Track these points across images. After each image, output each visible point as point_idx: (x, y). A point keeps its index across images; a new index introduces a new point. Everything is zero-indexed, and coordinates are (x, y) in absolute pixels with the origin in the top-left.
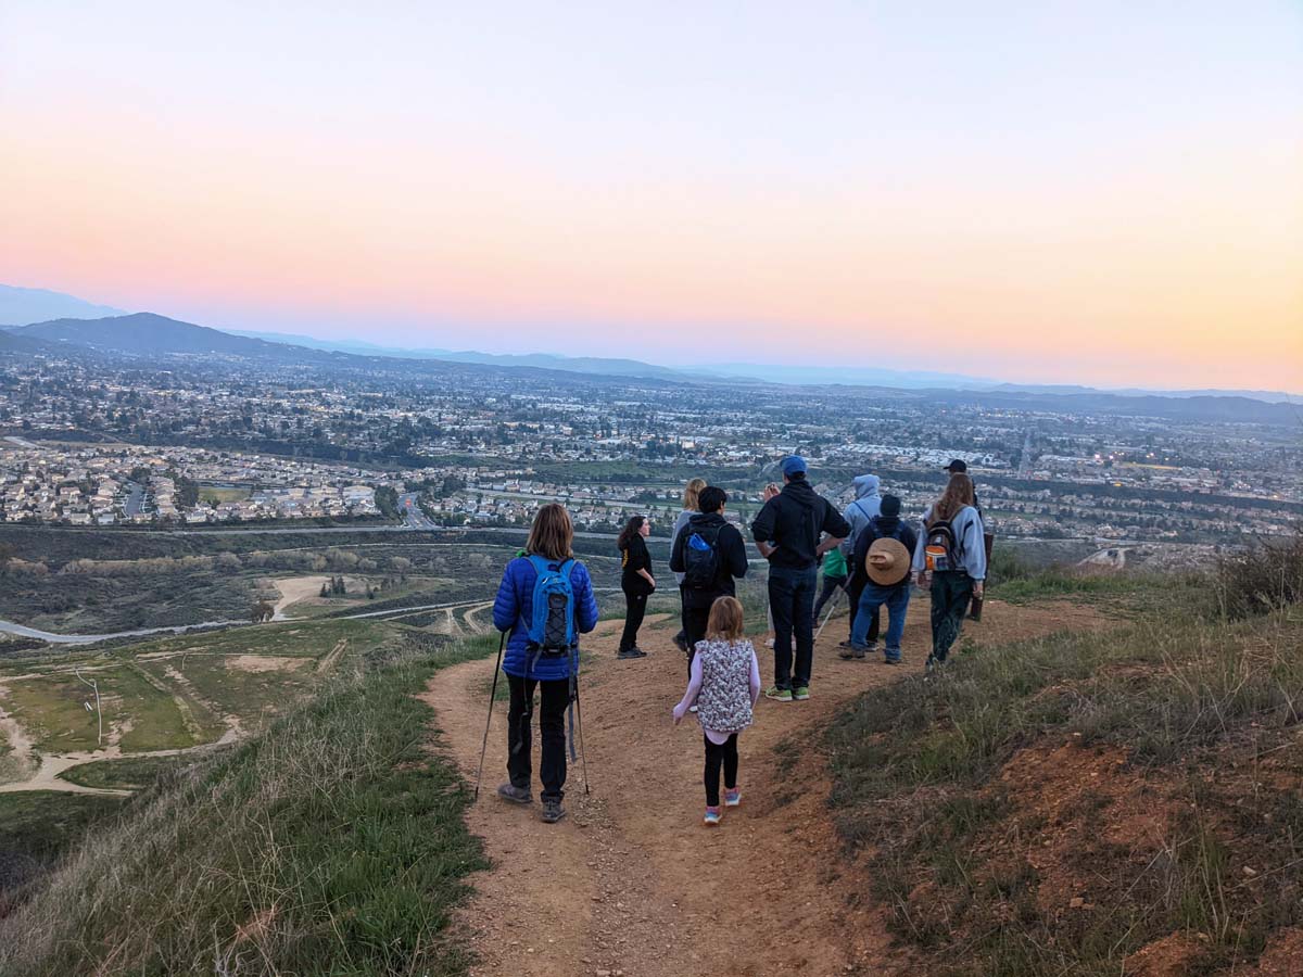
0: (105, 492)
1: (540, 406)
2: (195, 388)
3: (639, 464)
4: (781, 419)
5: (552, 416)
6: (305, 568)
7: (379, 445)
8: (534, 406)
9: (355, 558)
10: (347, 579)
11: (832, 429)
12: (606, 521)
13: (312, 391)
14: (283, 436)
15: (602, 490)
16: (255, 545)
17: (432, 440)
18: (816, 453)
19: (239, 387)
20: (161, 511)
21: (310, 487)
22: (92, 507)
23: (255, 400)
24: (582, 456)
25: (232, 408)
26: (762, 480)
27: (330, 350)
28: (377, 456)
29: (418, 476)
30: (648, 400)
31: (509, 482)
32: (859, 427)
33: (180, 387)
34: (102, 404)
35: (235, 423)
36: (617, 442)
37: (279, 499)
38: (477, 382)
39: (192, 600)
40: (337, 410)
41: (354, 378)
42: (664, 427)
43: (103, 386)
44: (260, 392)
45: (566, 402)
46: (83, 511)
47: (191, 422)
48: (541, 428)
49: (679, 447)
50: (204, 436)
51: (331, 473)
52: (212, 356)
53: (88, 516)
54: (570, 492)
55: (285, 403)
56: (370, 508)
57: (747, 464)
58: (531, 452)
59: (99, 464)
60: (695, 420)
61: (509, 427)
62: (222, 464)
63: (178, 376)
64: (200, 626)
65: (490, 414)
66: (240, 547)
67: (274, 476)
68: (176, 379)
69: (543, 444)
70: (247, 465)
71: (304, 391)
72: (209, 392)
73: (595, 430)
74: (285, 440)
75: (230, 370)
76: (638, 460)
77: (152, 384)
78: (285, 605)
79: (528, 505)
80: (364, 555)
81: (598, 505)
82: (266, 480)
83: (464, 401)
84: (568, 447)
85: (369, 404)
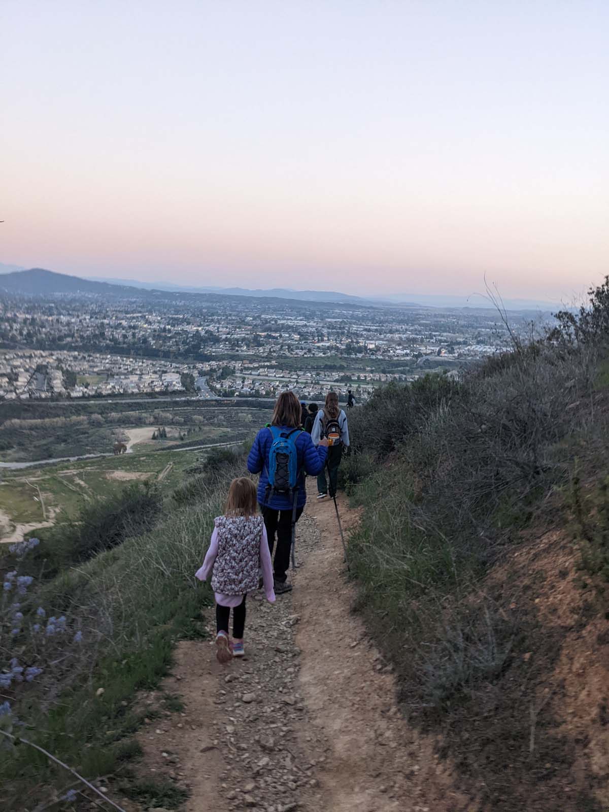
0: (22, 380)
1: (279, 322)
2: (69, 314)
3: (341, 358)
4: (430, 330)
5: (287, 328)
6: (141, 423)
7: (182, 348)
8: (276, 322)
9: (171, 417)
10: (167, 429)
11: (462, 336)
12: (321, 393)
13: (140, 315)
14: (124, 343)
15: (318, 374)
16: (112, 410)
17: (214, 344)
18: (451, 351)
19: (95, 313)
20: (56, 390)
21: (142, 374)
22: (16, 388)
23: (106, 321)
24: (305, 354)
25: (92, 326)
26: (417, 368)
27: (149, 289)
28: (181, 354)
29: (206, 367)
30: (347, 318)
31: (261, 370)
32: (479, 335)
33: (60, 314)
34: (15, 326)
35: (95, 336)
36: (328, 344)
37: (125, 382)
38: (240, 307)
39: (79, 442)
40: (155, 326)
41: (165, 306)
42: (357, 335)
43: (15, 315)
44: (108, 316)
45: (296, 319)
46: (11, 391)
47: (68, 336)
48: (281, 336)
49: (366, 347)
50: (77, 344)
51: (153, 365)
52: (78, 294)
53: (14, 394)
54: (298, 376)
55: (124, 323)
56: (178, 387)
57: (408, 358)
58: (274, 351)
59: (17, 363)
60: (376, 330)
61: (260, 336)
62: (89, 361)
63: (58, 307)
64: (85, 457)
65: (249, 327)
66: (103, 410)
67: (120, 368)
68: (57, 309)
69: (282, 346)
70: (104, 362)
71: (135, 315)
72: (78, 317)
73: (314, 337)
74: (125, 346)
75: (89, 303)
76: (340, 356)
77: (44, 313)
78: (132, 445)
79: (273, 384)
80: (176, 414)
81: (315, 384)
82: (115, 370)
83: (232, 320)
84: (297, 348)
85: (175, 322)
